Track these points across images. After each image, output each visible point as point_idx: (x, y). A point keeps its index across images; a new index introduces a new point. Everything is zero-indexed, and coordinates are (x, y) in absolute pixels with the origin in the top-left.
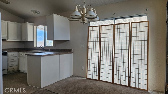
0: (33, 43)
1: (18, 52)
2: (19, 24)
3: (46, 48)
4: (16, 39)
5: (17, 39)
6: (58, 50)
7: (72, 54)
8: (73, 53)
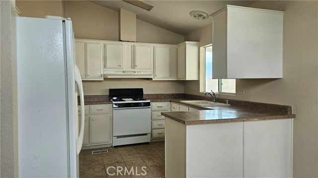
0: (197, 82)
1: (170, 101)
2: (174, 46)
3: (221, 97)
4: (168, 76)
5: (170, 76)
6: (248, 103)
7: (290, 121)
8: (294, 116)
